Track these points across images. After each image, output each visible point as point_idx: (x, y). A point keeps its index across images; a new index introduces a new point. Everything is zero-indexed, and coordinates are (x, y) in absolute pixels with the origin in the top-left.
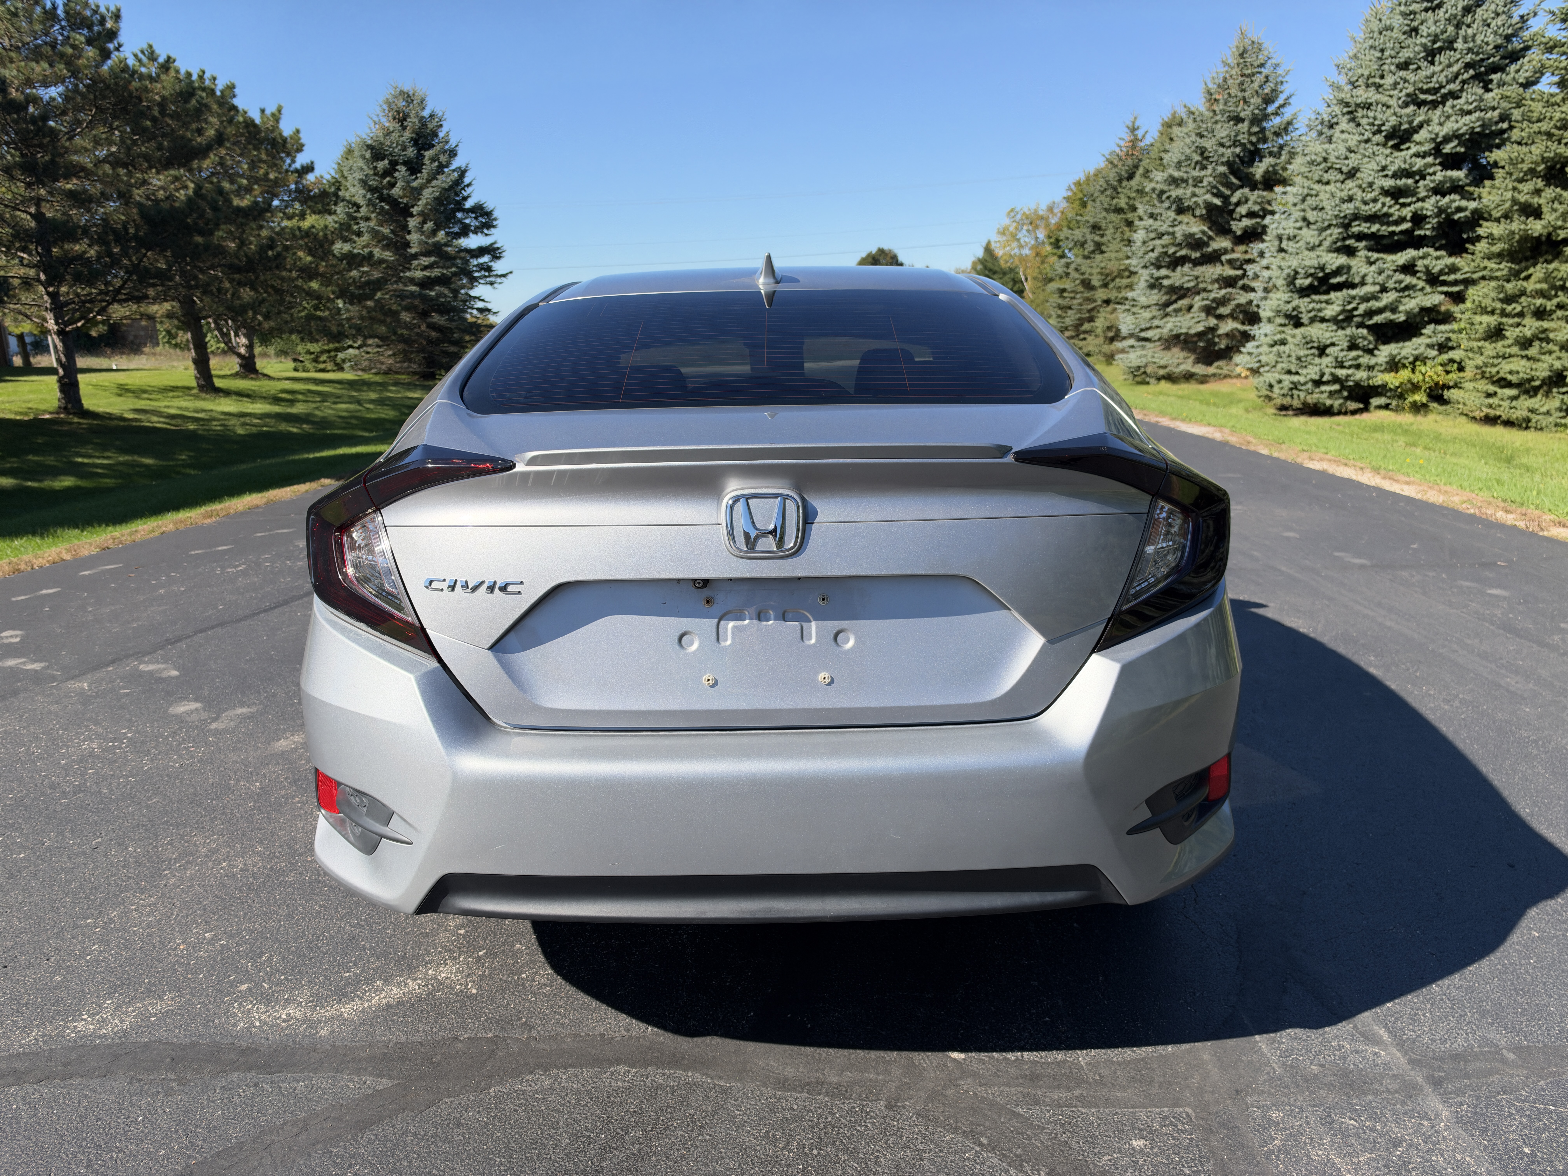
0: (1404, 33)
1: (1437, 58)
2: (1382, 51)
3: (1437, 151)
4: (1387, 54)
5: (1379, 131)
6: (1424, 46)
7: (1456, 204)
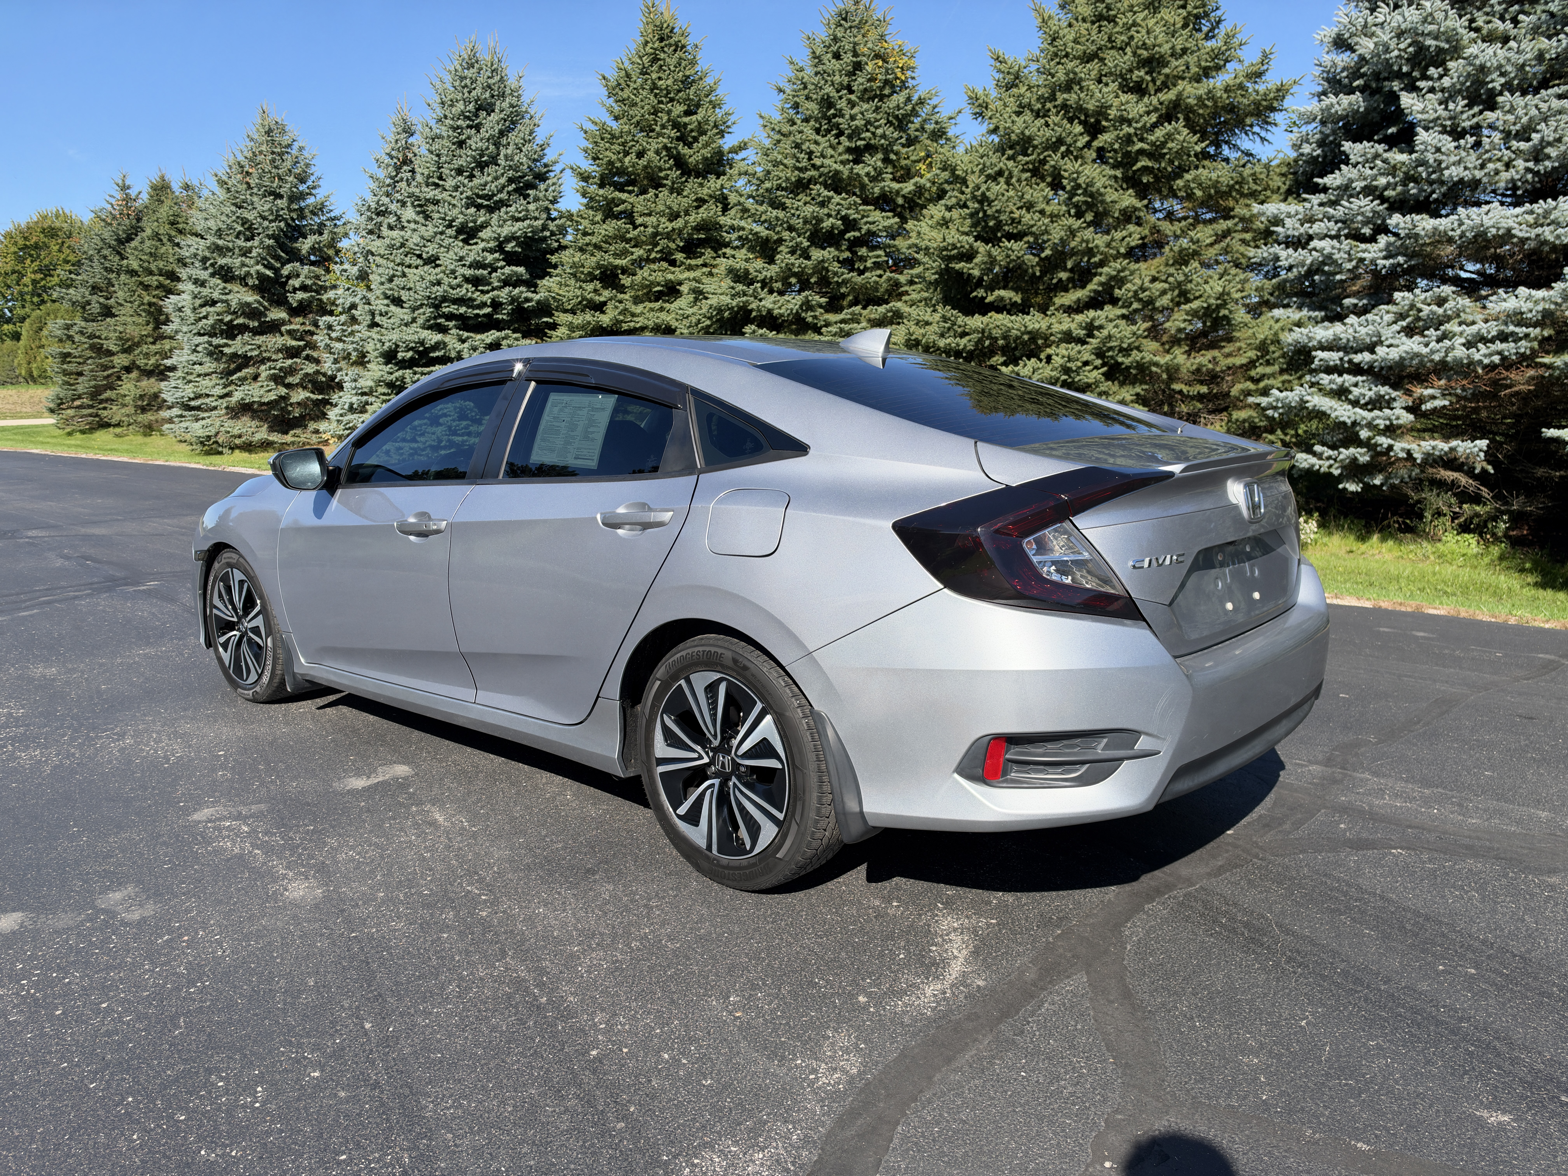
0: (454, 144)
1: (486, 170)
2: (438, 155)
3: (500, 248)
4: (443, 159)
5: (450, 226)
6: (474, 157)
7: (524, 295)
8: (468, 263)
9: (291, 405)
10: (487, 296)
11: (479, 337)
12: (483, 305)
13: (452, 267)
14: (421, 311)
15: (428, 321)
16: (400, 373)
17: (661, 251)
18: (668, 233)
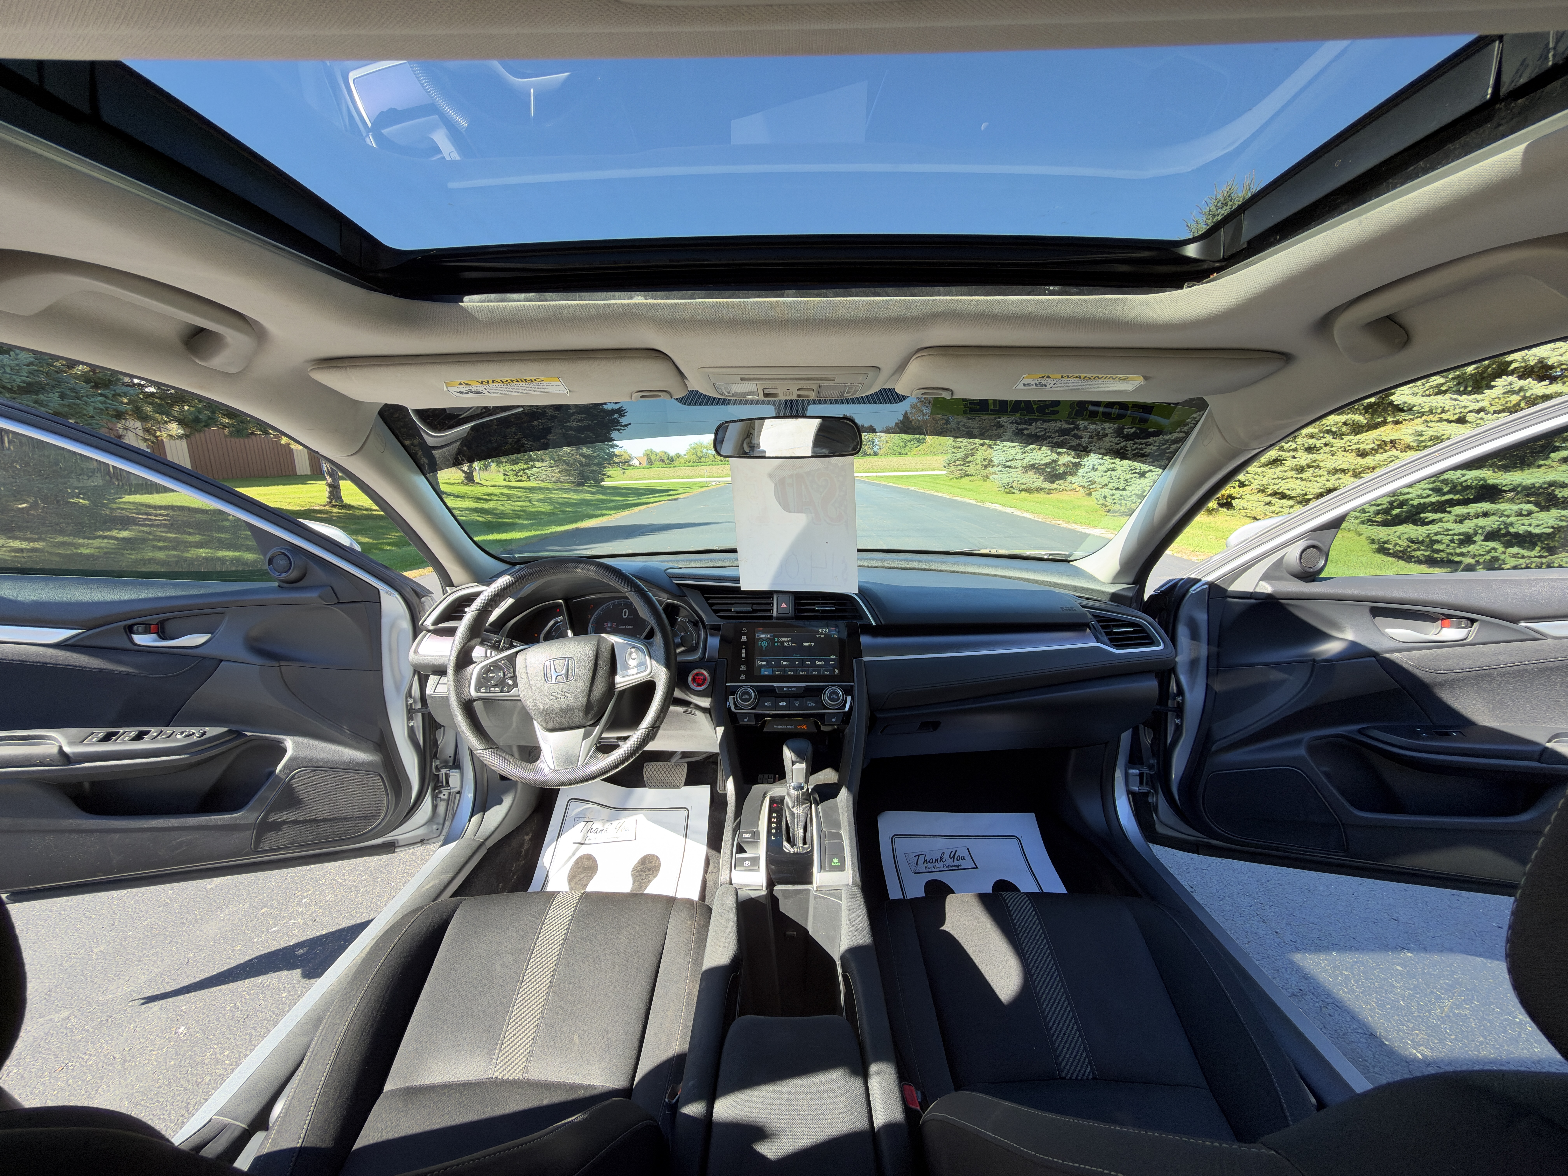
9: (1059, 465)
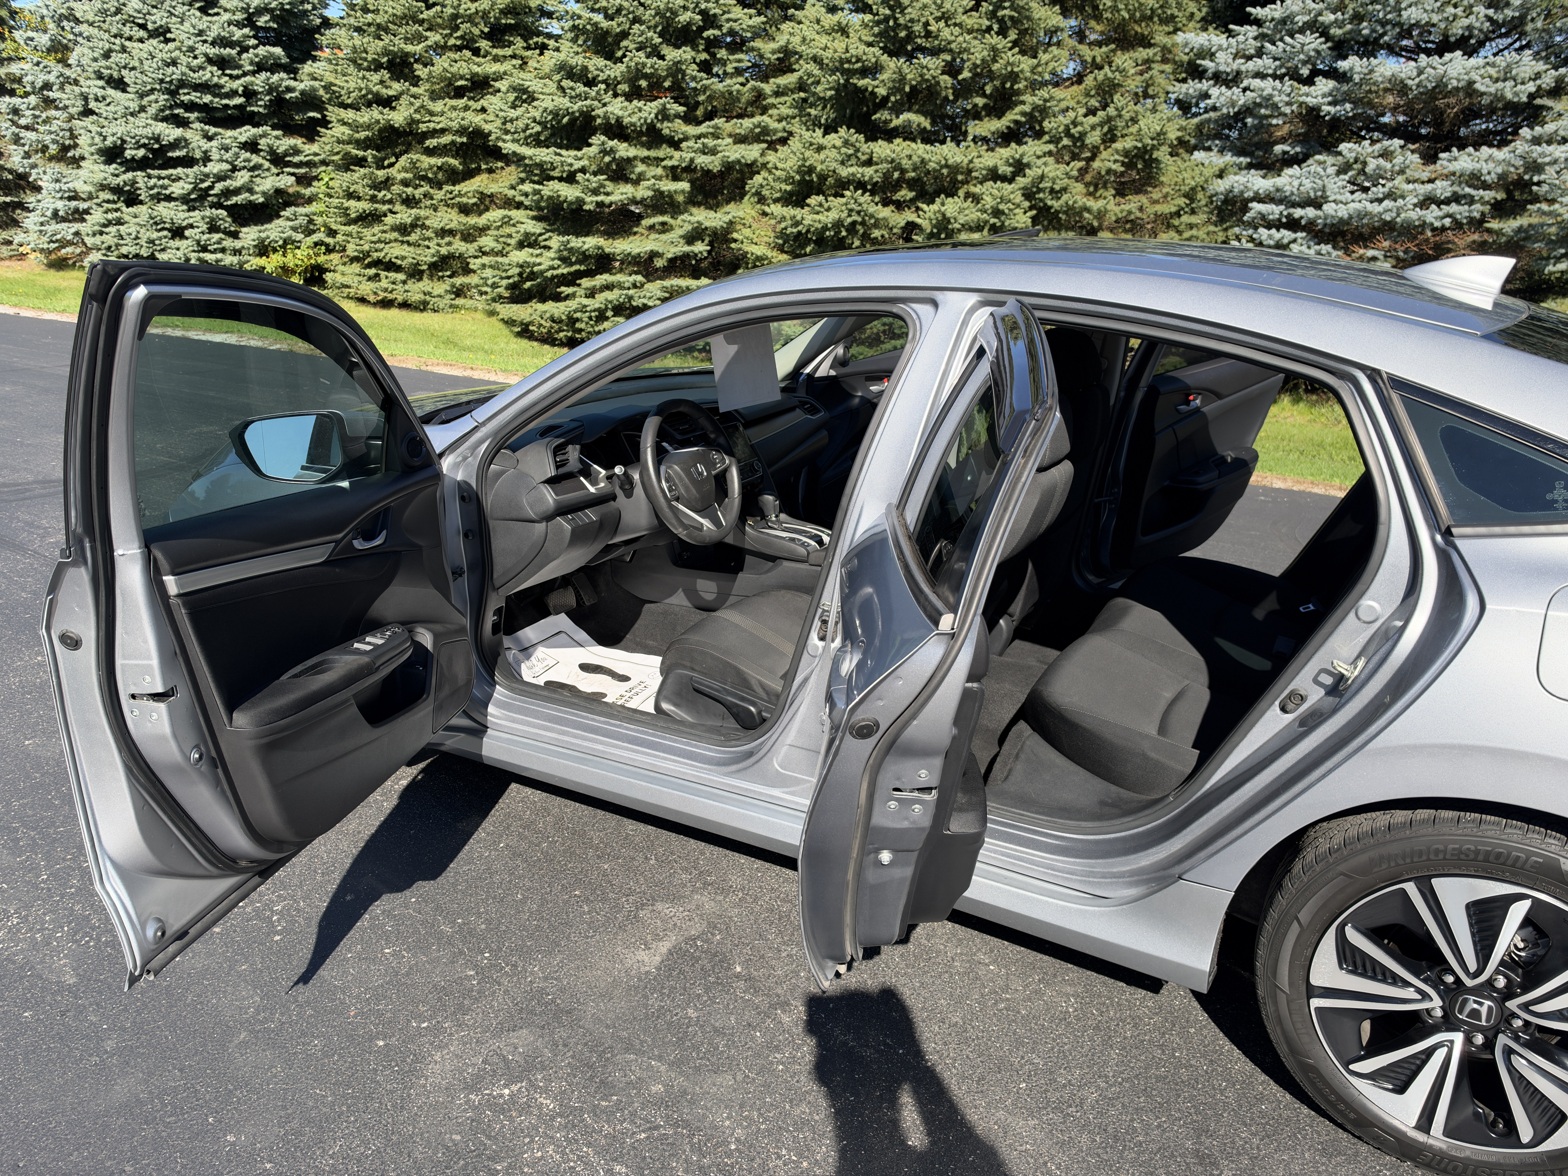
3: (250, 22)
7: (284, 83)
8: (210, 39)
10: (238, 82)
11: (229, 133)
12: (234, 93)
13: (191, 43)
14: (152, 97)
15: (162, 111)
16: (129, 175)
17: (462, 37)
18: (470, 16)
